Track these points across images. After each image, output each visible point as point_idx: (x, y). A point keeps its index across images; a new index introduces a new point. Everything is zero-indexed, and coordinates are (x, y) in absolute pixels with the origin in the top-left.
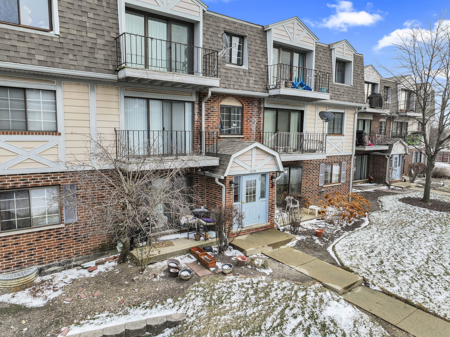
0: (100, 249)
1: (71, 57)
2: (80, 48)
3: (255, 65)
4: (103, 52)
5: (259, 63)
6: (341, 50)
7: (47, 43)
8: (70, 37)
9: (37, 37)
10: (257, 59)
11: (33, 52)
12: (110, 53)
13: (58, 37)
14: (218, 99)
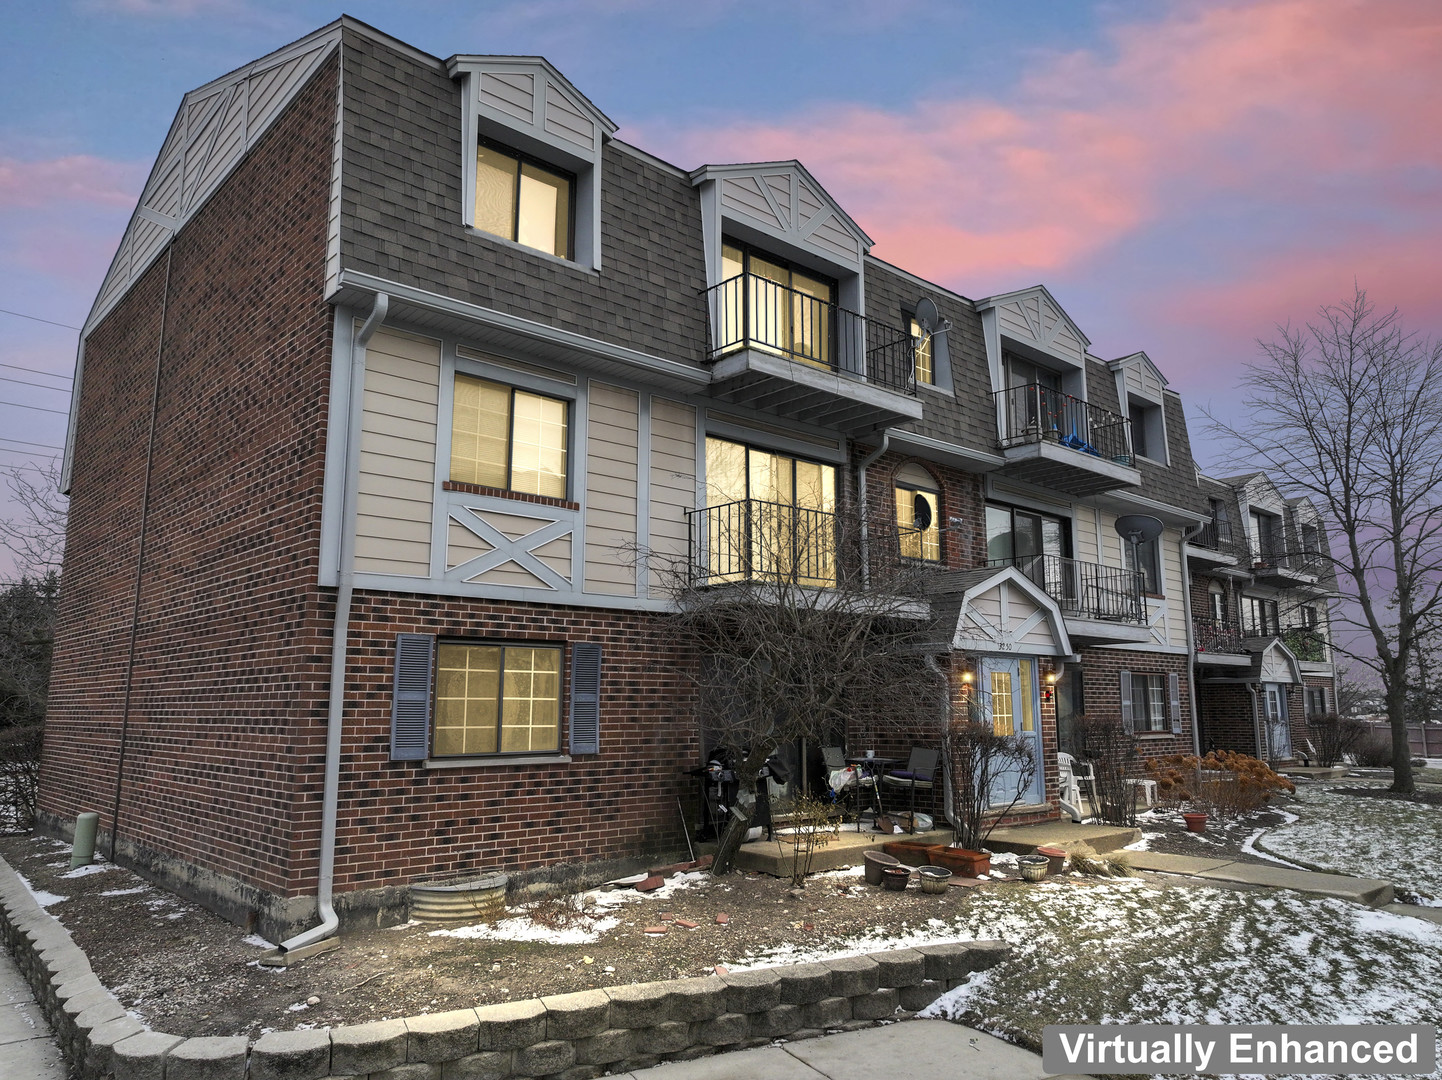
1: (620, 321)
2: (635, 305)
3: (966, 388)
4: (678, 320)
5: (974, 384)
6: (1136, 376)
7: (577, 286)
8: (618, 278)
9: (560, 270)
10: (969, 374)
11: (553, 301)
12: (690, 323)
13: (597, 275)
14: (891, 465)
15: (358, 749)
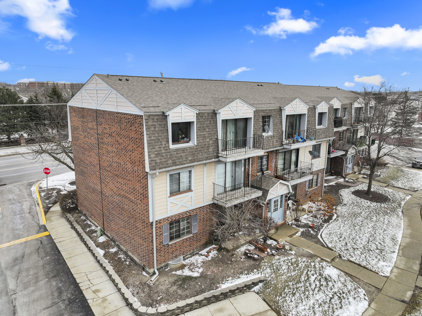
0: (205, 244)
1: (200, 154)
2: (203, 149)
3: (276, 131)
4: (212, 147)
5: (278, 129)
6: (321, 107)
7: (191, 150)
8: (200, 144)
9: (188, 149)
13: (195, 146)
15: (158, 245)
